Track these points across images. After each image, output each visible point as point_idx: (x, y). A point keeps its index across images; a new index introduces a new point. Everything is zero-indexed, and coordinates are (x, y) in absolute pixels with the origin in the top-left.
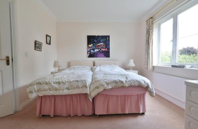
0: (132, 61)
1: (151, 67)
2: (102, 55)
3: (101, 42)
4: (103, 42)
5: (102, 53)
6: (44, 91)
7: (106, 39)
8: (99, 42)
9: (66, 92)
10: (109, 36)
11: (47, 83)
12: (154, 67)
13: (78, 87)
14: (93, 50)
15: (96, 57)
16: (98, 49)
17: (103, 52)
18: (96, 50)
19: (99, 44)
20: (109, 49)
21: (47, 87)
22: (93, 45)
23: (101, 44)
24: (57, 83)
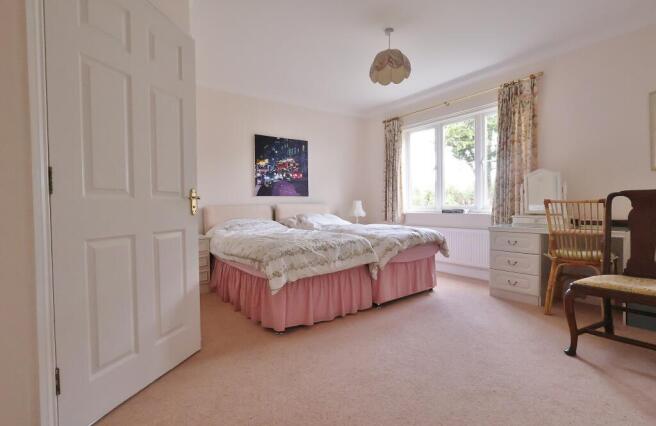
0: (359, 204)
1: (399, 215)
2: (291, 188)
3: (288, 157)
4: (293, 157)
5: (292, 185)
6: (302, 268)
7: (301, 149)
8: (284, 155)
9: (339, 266)
10: (306, 143)
11: (303, 252)
12: (404, 216)
13: (357, 254)
14: (271, 175)
15: (278, 194)
16: (283, 172)
17: (293, 181)
18: (277, 177)
19: (285, 161)
20: (306, 175)
21: (304, 259)
22: (271, 163)
23: (290, 160)
24: (320, 249)
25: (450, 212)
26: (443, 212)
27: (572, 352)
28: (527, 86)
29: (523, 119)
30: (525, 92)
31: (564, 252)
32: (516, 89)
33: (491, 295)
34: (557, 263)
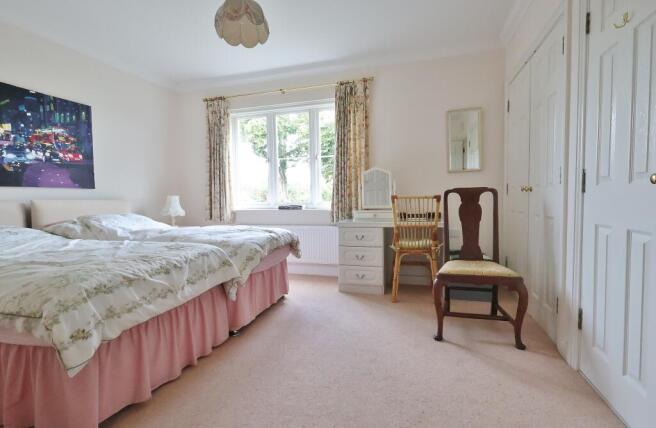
0: (175, 201)
2: (62, 176)
3: (55, 125)
4: (63, 126)
5: (64, 170)
6: (129, 311)
7: (78, 116)
8: (46, 121)
10: (88, 109)
11: (130, 281)
14: (19, 151)
15: (34, 184)
16: (44, 149)
17: (64, 165)
18: (31, 156)
19: (47, 131)
20: (89, 156)
21: (132, 295)
22: (16, 130)
23: (59, 131)
25: (287, 208)
26: (280, 208)
27: (439, 338)
28: (360, 88)
29: (356, 118)
30: (358, 94)
31: (405, 243)
32: (351, 89)
33: (341, 291)
34: (400, 253)
